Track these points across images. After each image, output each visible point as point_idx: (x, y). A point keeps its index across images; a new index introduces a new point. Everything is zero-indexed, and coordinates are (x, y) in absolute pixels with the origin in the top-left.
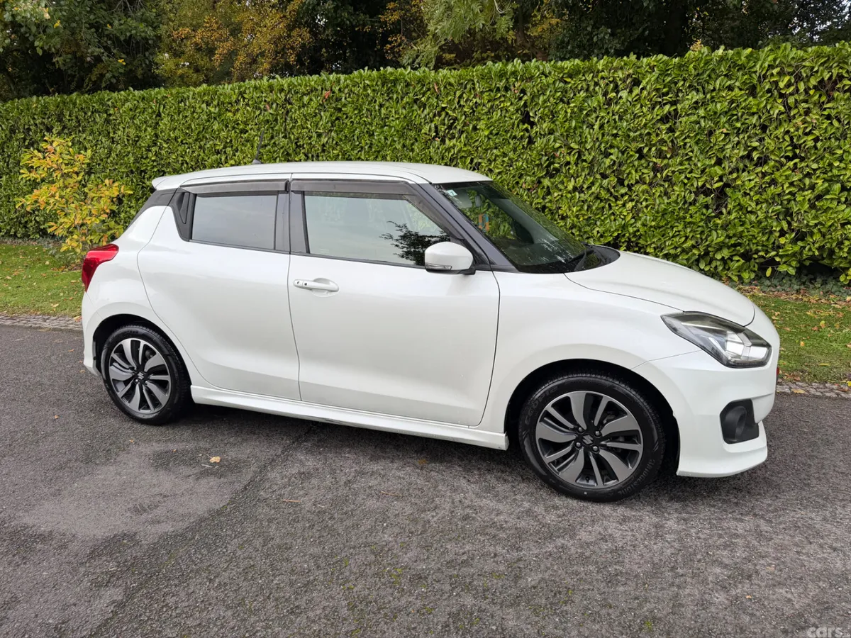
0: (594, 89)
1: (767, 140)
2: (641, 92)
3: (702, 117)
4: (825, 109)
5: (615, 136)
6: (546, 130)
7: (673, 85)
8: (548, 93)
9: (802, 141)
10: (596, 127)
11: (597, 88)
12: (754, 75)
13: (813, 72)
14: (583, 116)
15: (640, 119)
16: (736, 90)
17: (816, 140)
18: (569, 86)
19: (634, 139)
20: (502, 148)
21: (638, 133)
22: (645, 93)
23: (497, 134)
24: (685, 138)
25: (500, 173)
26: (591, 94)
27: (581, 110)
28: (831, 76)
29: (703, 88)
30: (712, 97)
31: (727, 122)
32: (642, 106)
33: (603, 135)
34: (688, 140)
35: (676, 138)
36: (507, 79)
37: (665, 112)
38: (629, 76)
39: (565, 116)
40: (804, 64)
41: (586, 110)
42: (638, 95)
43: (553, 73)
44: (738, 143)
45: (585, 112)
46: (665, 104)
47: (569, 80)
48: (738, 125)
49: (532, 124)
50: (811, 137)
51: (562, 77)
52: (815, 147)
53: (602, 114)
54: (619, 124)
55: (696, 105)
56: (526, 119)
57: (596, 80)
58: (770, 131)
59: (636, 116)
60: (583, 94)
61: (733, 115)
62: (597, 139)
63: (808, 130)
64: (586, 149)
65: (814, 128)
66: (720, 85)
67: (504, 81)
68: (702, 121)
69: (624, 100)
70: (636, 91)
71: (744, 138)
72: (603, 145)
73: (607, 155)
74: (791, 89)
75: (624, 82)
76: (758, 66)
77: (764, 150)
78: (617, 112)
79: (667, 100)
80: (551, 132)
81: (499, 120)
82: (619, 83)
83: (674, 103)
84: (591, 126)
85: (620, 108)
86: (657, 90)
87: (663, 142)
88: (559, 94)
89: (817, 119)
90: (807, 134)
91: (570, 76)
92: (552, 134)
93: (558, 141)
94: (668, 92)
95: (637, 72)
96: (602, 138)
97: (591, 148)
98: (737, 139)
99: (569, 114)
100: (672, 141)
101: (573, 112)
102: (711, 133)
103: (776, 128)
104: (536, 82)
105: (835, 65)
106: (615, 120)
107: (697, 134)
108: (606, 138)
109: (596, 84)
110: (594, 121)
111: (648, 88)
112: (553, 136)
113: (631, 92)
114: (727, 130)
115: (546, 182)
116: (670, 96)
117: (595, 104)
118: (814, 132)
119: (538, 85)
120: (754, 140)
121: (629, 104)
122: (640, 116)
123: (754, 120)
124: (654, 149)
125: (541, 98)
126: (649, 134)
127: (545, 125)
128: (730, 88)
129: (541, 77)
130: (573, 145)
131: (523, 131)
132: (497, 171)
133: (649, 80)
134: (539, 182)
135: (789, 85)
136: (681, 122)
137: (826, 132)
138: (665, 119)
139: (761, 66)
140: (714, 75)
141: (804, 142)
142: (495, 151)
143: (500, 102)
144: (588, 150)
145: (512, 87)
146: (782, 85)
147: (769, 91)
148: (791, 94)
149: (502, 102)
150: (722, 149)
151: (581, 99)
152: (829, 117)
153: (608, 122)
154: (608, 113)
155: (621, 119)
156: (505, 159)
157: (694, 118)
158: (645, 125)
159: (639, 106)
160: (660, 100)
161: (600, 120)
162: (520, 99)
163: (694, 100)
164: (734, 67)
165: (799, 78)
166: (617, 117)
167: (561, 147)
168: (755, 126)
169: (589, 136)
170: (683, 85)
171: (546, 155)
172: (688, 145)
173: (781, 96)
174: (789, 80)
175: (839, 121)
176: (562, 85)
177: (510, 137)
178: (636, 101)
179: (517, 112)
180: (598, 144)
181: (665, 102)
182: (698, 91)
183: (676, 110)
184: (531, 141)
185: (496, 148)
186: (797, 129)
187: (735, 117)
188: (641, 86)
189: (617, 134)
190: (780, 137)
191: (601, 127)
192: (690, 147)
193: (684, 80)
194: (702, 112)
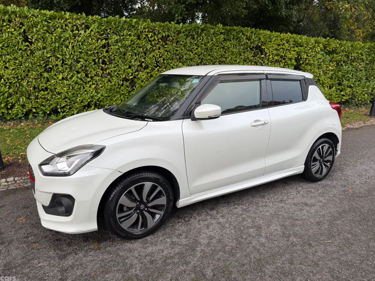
0: (65, 28)
1: (147, 59)
2: (91, 32)
3: (120, 47)
4: (165, 48)
5: (81, 53)
6: (41, 47)
7: (105, 31)
8: (39, 27)
9: (159, 60)
10: (70, 47)
11: (67, 27)
12: (138, 31)
13: (159, 33)
14: (61, 41)
15: (92, 45)
16: (132, 36)
17: (164, 60)
18: (51, 24)
19: (91, 55)
20: (13, 55)
21: (92, 52)
22: (92, 33)
23: (7, 47)
24: (114, 56)
25: (13, 69)
26: (65, 31)
27: (60, 38)
28: (166, 35)
29: (119, 34)
30: (123, 38)
31: (131, 50)
32: (92, 39)
33: (74, 51)
34: (115, 57)
35: (110, 55)
36: (9, 15)
37: (104, 43)
38: (83, 23)
39: (52, 40)
40: (156, 28)
41: (63, 38)
42: (89, 33)
43: (40, 16)
44: (136, 59)
45: (62, 39)
46: (103, 39)
47: (50, 21)
48: (136, 51)
49: (31, 43)
50: (162, 59)
51: (46, 19)
52: (164, 63)
53: (72, 41)
54: (81, 47)
55: (117, 41)
56: (26, 39)
57: (66, 23)
58: (148, 55)
59: (90, 44)
60: (59, 30)
61: (133, 47)
62: (72, 53)
63: (160, 56)
64: (66, 58)
65: (163, 55)
66: (126, 33)
67: (7, 16)
68: (121, 48)
69: (83, 35)
70: (88, 32)
71: (138, 57)
72: (75, 57)
73: (79, 62)
74: (153, 38)
75: (81, 26)
76: (140, 27)
77: (147, 63)
78: (80, 41)
79: (103, 37)
80: (44, 48)
81: (7, 38)
82: (79, 26)
83: (106, 39)
84: (67, 47)
85: (81, 39)
86: (98, 32)
87: (105, 57)
88: (46, 28)
89: (163, 52)
90: (160, 57)
91: (50, 19)
92: (45, 49)
93: (49, 53)
94: (103, 34)
95: (87, 22)
96: (74, 54)
97: (69, 58)
98: (135, 57)
99: (53, 40)
100: (109, 57)
101: (55, 38)
102: (125, 54)
103: (150, 54)
104: (30, 19)
105: (166, 31)
106: (79, 44)
107: (119, 54)
108: (76, 53)
109: (66, 25)
110: (68, 44)
111: (94, 30)
112: (45, 50)
113: (85, 32)
114: (131, 53)
115: (46, 75)
116: (104, 36)
117: (68, 36)
118: (163, 56)
119: (31, 21)
120: (142, 58)
121: (85, 37)
122: (92, 44)
123: (141, 50)
124: (101, 60)
125: (35, 30)
126: (97, 53)
127: (39, 44)
128: (130, 35)
129: (32, 17)
130: (58, 56)
131: (25, 46)
132: (12, 68)
133: (94, 26)
134: (41, 75)
135: (152, 37)
136: (111, 48)
137: (167, 57)
138: (104, 46)
139: (141, 27)
140: (123, 29)
141: (160, 60)
142: (8, 56)
143: (7, 28)
144: (67, 59)
145: (13, 21)
146: (149, 36)
147: (145, 38)
148: (153, 40)
149: (8, 28)
150: (130, 62)
151: (59, 32)
152: (166, 51)
153: (76, 45)
154: (75, 41)
155: (82, 44)
156: (16, 61)
157: (117, 47)
158: (95, 48)
159: (91, 39)
160: (100, 37)
161: (72, 44)
162: (21, 28)
163: (116, 39)
164: (130, 26)
165: (155, 34)
166: (80, 43)
167: (51, 56)
168: (142, 53)
169: (67, 52)
170: (110, 31)
171: (43, 60)
172: (116, 59)
173: (150, 41)
174: (152, 35)
175: (170, 52)
176: (46, 23)
177: (17, 49)
178: (88, 36)
179: (20, 35)
180: (72, 56)
181: (102, 38)
182: (117, 35)
183: (108, 43)
184: (32, 53)
185: (8, 55)
186: (157, 55)
187: (134, 48)
188: (90, 30)
189: (81, 52)
190: (152, 57)
191: (73, 47)
192: (117, 60)
193: (110, 29)
194: (120, 44)
